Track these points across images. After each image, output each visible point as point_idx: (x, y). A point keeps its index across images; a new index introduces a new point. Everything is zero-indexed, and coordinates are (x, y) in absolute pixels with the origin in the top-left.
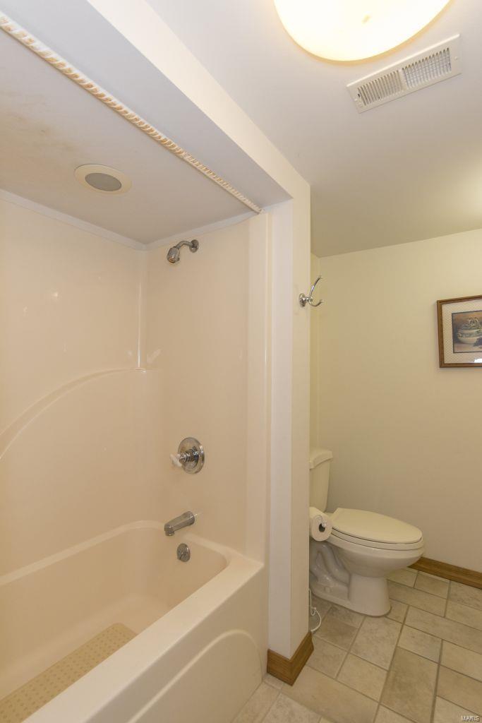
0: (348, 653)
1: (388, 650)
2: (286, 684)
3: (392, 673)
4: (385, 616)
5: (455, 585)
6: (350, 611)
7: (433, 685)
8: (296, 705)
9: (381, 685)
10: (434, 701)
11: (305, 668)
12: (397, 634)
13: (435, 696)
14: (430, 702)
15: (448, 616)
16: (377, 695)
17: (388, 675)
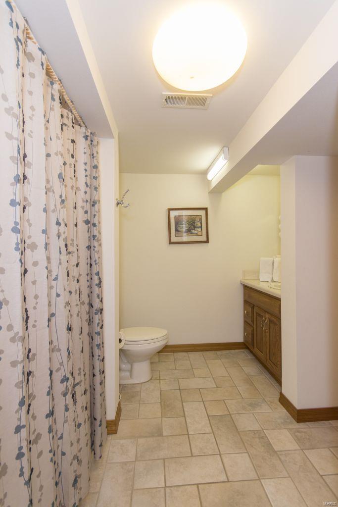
0: (140, 404)
1: (157, 393)
2: (113, 435)
3: (162, 403)
4: (151, 379)
5: (176, 354)
6: (133, 384)
7: (180, 399)
8: (122, 441)
9: (159, 410)
10: (183, 405)
11: (120, 422)
12: (159, 385)
13: (182, 402)
14: (181, 406)
15: (177, 368)
16: (160, 414)
17: (161, 405)
